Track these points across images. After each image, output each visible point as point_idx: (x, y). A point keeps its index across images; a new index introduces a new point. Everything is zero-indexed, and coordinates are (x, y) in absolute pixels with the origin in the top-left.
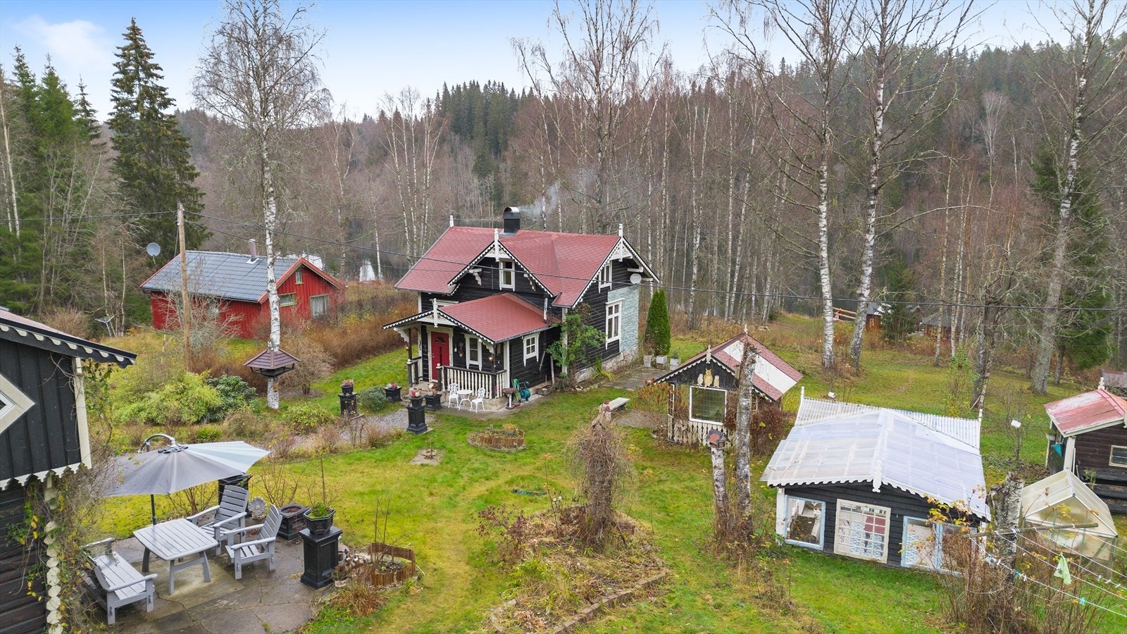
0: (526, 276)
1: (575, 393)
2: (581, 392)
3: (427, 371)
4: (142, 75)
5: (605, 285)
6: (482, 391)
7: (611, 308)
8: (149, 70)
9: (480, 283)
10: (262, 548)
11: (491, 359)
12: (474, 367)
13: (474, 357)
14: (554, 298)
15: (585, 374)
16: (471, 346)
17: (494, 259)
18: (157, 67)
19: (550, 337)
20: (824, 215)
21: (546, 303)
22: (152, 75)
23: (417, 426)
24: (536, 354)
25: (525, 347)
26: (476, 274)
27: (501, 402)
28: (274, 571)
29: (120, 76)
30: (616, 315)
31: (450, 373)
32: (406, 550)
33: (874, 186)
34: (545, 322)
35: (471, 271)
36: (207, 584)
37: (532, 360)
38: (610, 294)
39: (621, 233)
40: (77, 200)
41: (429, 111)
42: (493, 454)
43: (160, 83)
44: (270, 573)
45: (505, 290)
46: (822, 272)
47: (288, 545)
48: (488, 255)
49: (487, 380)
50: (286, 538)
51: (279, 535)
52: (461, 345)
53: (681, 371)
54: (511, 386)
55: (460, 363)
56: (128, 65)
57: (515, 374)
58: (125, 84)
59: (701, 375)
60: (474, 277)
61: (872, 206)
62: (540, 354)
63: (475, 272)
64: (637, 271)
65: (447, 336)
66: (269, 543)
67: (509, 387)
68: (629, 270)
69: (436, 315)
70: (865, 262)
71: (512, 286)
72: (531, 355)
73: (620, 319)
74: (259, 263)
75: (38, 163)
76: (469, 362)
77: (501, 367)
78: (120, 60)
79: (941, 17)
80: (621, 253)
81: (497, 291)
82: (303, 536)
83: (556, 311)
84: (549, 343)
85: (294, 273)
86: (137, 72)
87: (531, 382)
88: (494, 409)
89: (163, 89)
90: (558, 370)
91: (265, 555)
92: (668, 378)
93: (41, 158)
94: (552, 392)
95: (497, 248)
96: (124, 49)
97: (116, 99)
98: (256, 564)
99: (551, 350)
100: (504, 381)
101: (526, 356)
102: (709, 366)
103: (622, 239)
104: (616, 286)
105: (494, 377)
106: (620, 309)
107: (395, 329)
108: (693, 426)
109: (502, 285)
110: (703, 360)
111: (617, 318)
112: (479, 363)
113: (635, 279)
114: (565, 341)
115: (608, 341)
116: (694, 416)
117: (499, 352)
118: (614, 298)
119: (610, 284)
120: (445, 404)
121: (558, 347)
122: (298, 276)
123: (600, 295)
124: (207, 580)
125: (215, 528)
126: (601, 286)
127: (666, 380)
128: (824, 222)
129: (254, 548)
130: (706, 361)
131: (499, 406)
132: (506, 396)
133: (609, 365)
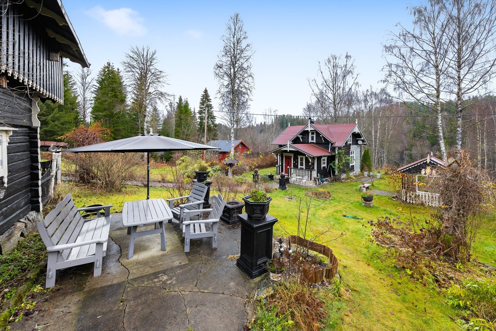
0: (321, 136)
1: (342, 182)
2: (344, 182)
3: (283, 169)
4: (207, 101)
5: (350, 143)
6: (306, 177)
7: (351, 152)
8: (209, 100)
9: (301, 141)
10: (209, 227)
11: (310, 164)
12: (302, 169)
13: (302, 164)
14: (333, 144)
15: (344, 176)
16: (301, 160)
17: (308, 131)
18: (210, 99)
19: (331, 159)
20: (440, 119)
21: (330, 145)
22: (209, 101)
23: (283, 187)
24: (325, 165)
25: (322, 162)
26: (300, 137)
27: (313, 182)
28: (215, 249)
29: (201, 102)
30: (353, 155)
31: (292, 170)
32: (321, 246)
33: (460, 109)
34: (329, 152)
35: (299, 136)
36: (162, 253)
37: (324, 167)
38: (351, 146)
39: (357, 122)
40: (188, 130)
41: (272, 122)
42: (318, 200)
43: (211, 103)
44: (212, 251)
45: (311, 143)
46: (441, 142)
47: (229, 228)
48: (305, 130)
49: (308, 173)
50: (228, 223)
51: (221, 218)
52: (296, 160)
53: (410, 168)
54: (317, 176)
55: (296, 166)
56: (204, 99)
57: (319, 172)
58: (202, 104)
59: (423, 170)
60: (300, 138)
61: (460, 117)
62: (327, 166)
63: (300, 136)
64: (361, 139)
65: (291, 157)
66: (214, 223)
67: (316, 176)
68: (357, 139)
69: (288, 147)
70: (458, 139)
71: (314, 141)
72: (324, 165)
73: (354, 157)
74: (230, 142)
75: (180, 120)
76: (299, 167)
77: (313, 168)
78: (202, 98)
79: (485, 44)
80: (356, 130)
81: (308, 143)
82: (241, 220)
83: (333, 149)
84: (331, 162)
85: (239, 145)
86: (206, 100)
87: (324, 176)
88: (311, 185)
89: (211, 105)
90: (334, 172)
91: (209, 234)
92: (402, 171)
93: (181, 119)
94: (332, 181)
95: (309, 126)
96: (203, 95)
97: (200, 107)
98: (204, 240)
99: (331, 164)
100: (315, 174)
101: (322, 166)
102: (428, 165)
103: (357, 125)
104: (353, 144)
105: (311, 172)
106: (354, 153)
107: (272, 153)
108: (419, 195)
109: (310, 141)
110: (425, 162)
111: (353, 156)
112: (304, 167)
113: (360, 142)
114: (337, 161)
115: (351, 165)
116: (419, 190)
117: (313, 162)
118: (353, 148)
119: (351, 143)
120: (291, 182)
121: (334, 163)
122: (240, 146)
123: (348, 146)
124: (163, 249)
125: (181, 208)
126: (348, 143)
127: (401, 172)
128: (440, 122)
129: (203, 226)
130: (426, 162)
131: (313, 184)
132: (315, 180)
133: (351, 174)
